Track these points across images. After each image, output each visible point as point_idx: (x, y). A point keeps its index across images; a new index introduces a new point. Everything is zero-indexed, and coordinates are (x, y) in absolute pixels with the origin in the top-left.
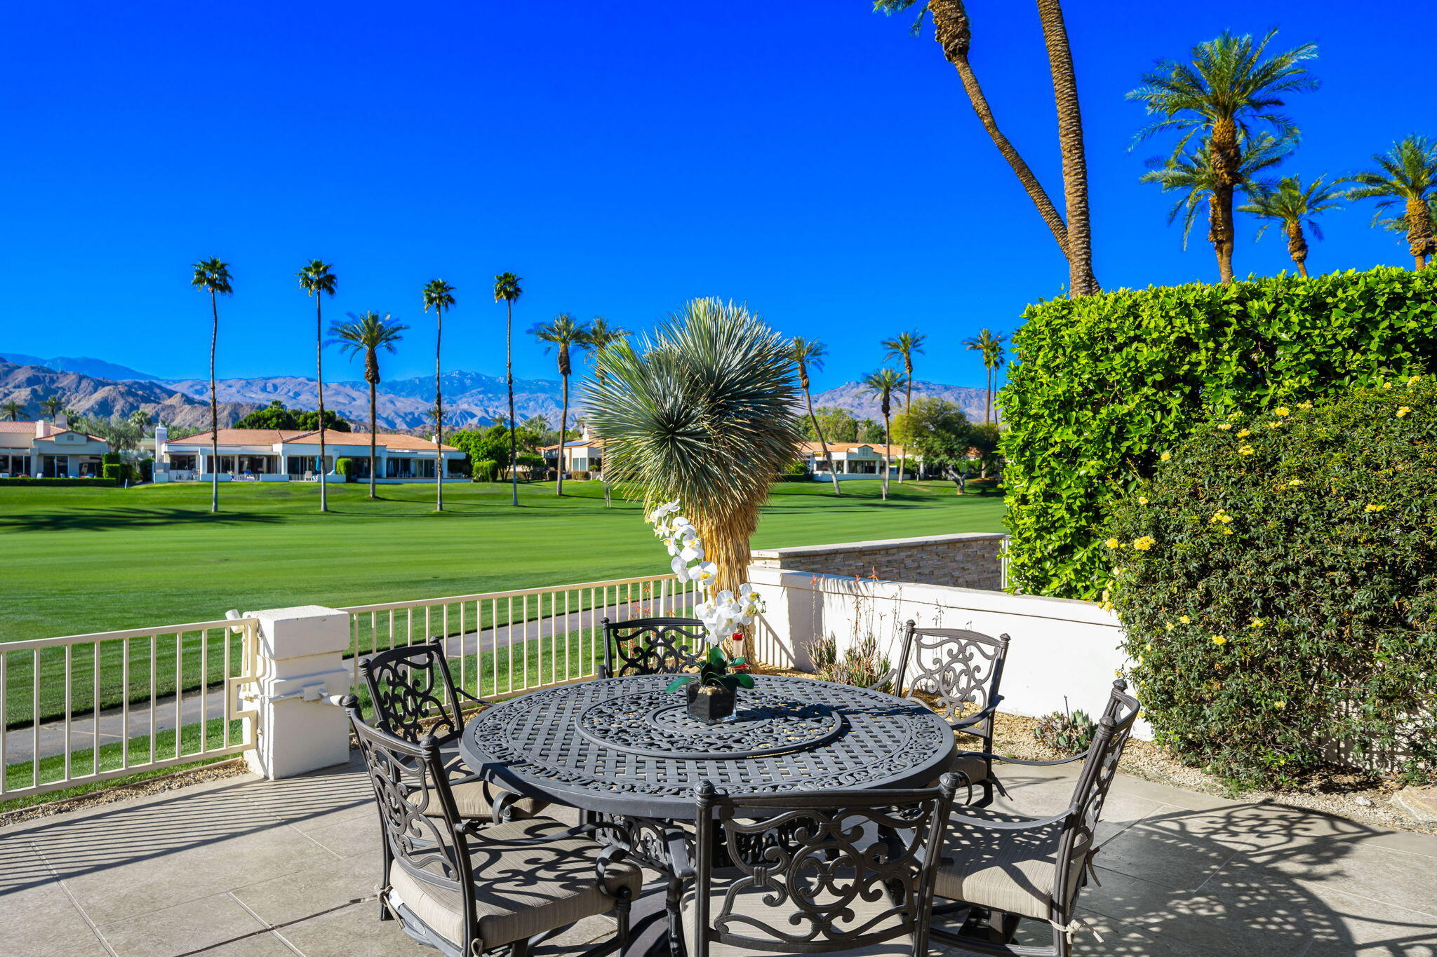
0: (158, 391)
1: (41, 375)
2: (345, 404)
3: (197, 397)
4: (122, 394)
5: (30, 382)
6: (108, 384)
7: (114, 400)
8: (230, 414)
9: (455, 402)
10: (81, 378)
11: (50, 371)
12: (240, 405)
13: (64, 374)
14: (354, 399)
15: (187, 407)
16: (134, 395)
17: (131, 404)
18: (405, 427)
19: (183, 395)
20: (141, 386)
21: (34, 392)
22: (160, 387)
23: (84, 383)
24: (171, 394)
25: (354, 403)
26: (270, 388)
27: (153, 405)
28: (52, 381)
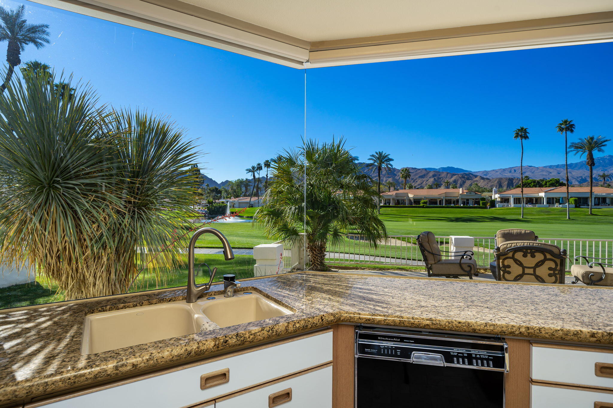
0: (472, 176)
1: (436, 173)
2: (546, 175)
3: (485, 177)
4: (460, 178)
5: (434, 176)
6: (456, 175)
7: (458, 180)
8: (498, 182)
9: (606, 170)
10: (448, 173)
11: (439, 172)
12: (502, 179)
13: (443, 173)
14: (551, 173)
15: (482, 181)
16: (464, 177)
17: (463, 181)
18: (577, 183)
19: (480, 176)
20: (466, 174)
21: (435, 179)
22: (472, 174)
23: (449, 175)
24: (476, 176)
25: (551, 174)
26: (513, 171)
27: (470, 181)
28: (439, 175)
